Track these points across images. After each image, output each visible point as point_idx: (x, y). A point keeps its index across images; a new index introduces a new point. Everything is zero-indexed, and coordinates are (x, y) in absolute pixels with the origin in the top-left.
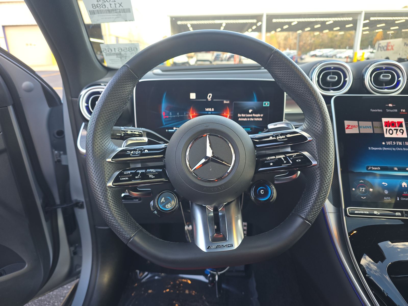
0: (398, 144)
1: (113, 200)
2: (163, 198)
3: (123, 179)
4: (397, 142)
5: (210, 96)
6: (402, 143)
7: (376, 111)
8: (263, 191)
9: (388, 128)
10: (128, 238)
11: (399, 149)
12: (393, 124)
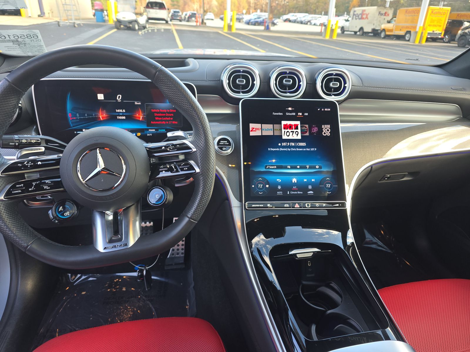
0: (292, 145)
1: (6, 213)
2: (61, 207)
3: (15, 192)
4: (291, 143)
5: (119, 97)
6: (295, 144)
7: (277, 114)
8: (158, 195)
9: (286, 131)
10: (25, 246)
11: (293, 149)
12: (290, 127)
